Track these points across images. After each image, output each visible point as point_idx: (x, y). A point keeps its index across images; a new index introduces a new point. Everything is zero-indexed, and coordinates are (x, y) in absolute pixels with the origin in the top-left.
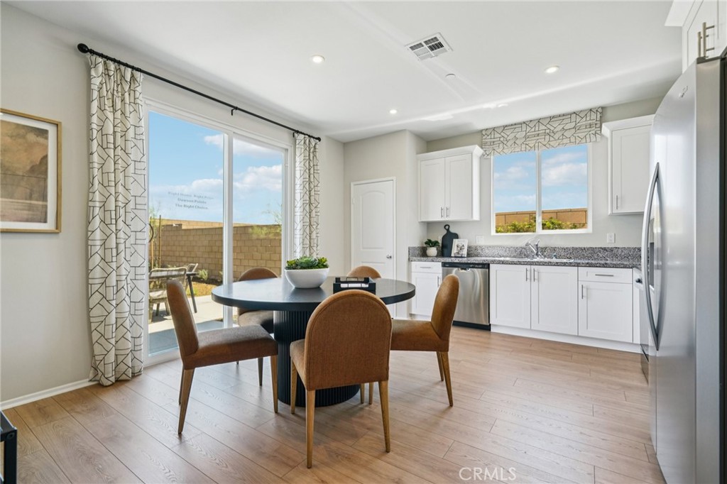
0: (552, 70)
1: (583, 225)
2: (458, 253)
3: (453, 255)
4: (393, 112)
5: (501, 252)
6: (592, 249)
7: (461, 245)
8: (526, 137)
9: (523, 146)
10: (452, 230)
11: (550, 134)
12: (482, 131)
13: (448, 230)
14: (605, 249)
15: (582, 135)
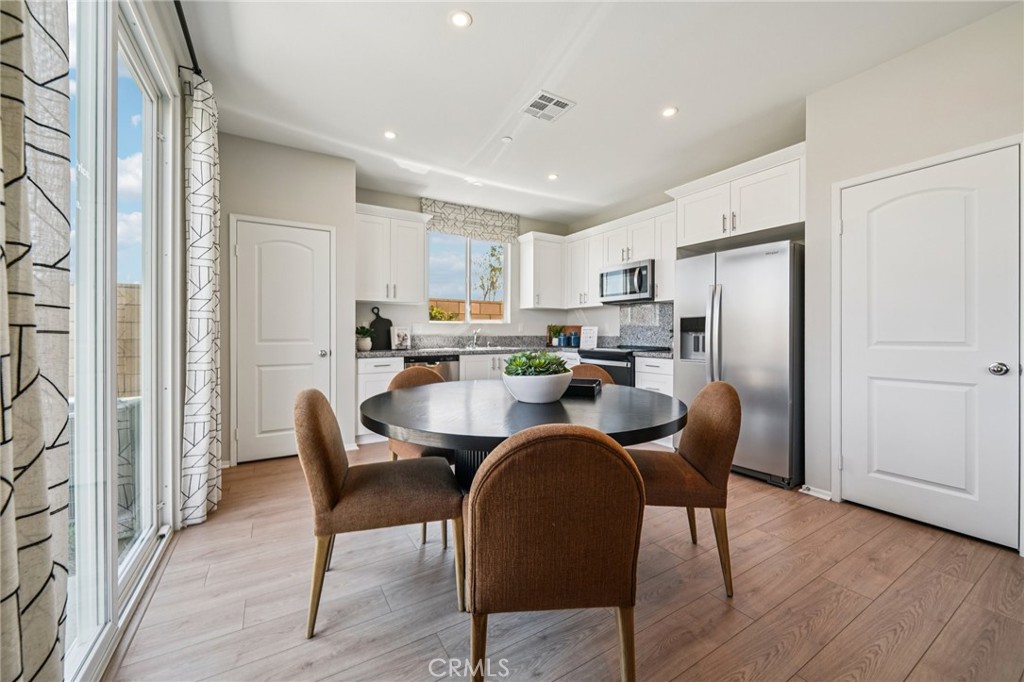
0: (553, 177)
1: (500, 315)
2: (401, 344)
3: (393, 347)
4: (390, 135)
5: (440, 343)
6: (511, 337)
7: (402, 335)
8: (465, 222)
9: (462, 230)
10: (384, 314)
11: (484, 225)
12: (421, 198)
13: (377, 315)
14: (518, 337)
15: (506, 235)
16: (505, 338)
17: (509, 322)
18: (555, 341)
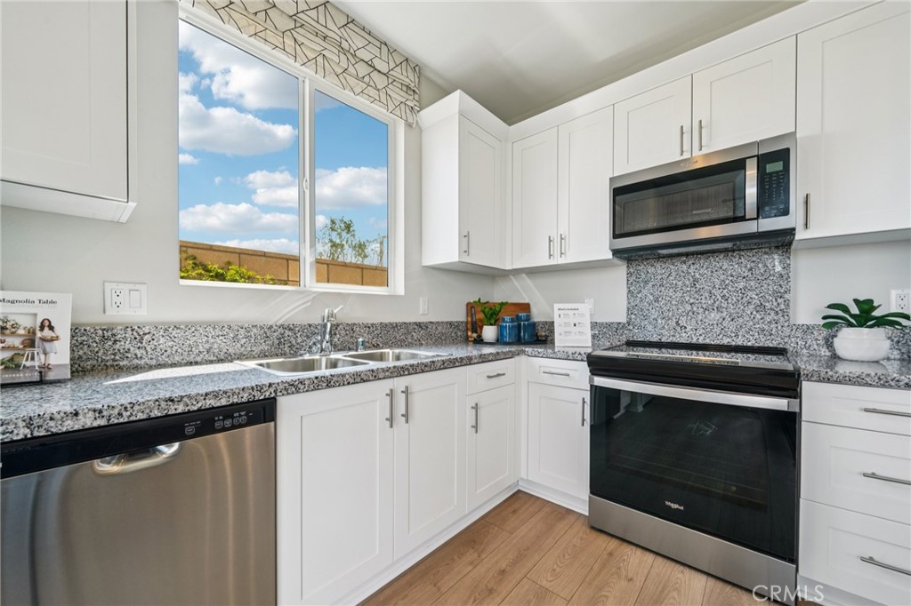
14: (419, 325)
16: (395, 326)
17: (401, 291)
18: (489, 332)
